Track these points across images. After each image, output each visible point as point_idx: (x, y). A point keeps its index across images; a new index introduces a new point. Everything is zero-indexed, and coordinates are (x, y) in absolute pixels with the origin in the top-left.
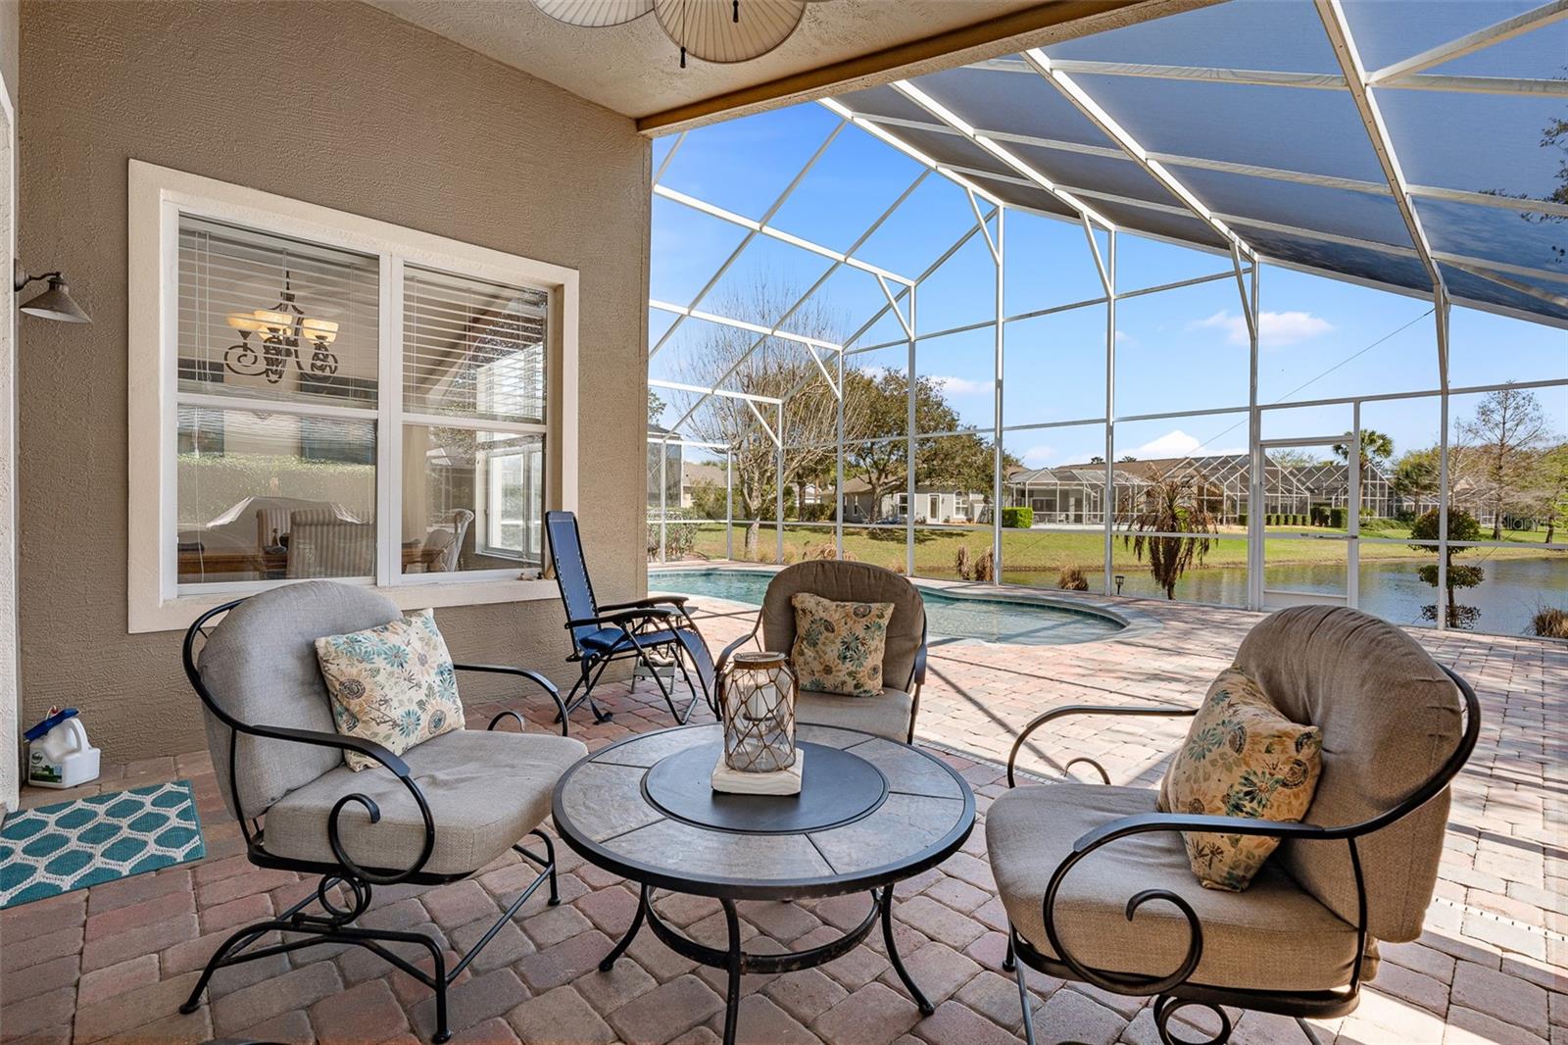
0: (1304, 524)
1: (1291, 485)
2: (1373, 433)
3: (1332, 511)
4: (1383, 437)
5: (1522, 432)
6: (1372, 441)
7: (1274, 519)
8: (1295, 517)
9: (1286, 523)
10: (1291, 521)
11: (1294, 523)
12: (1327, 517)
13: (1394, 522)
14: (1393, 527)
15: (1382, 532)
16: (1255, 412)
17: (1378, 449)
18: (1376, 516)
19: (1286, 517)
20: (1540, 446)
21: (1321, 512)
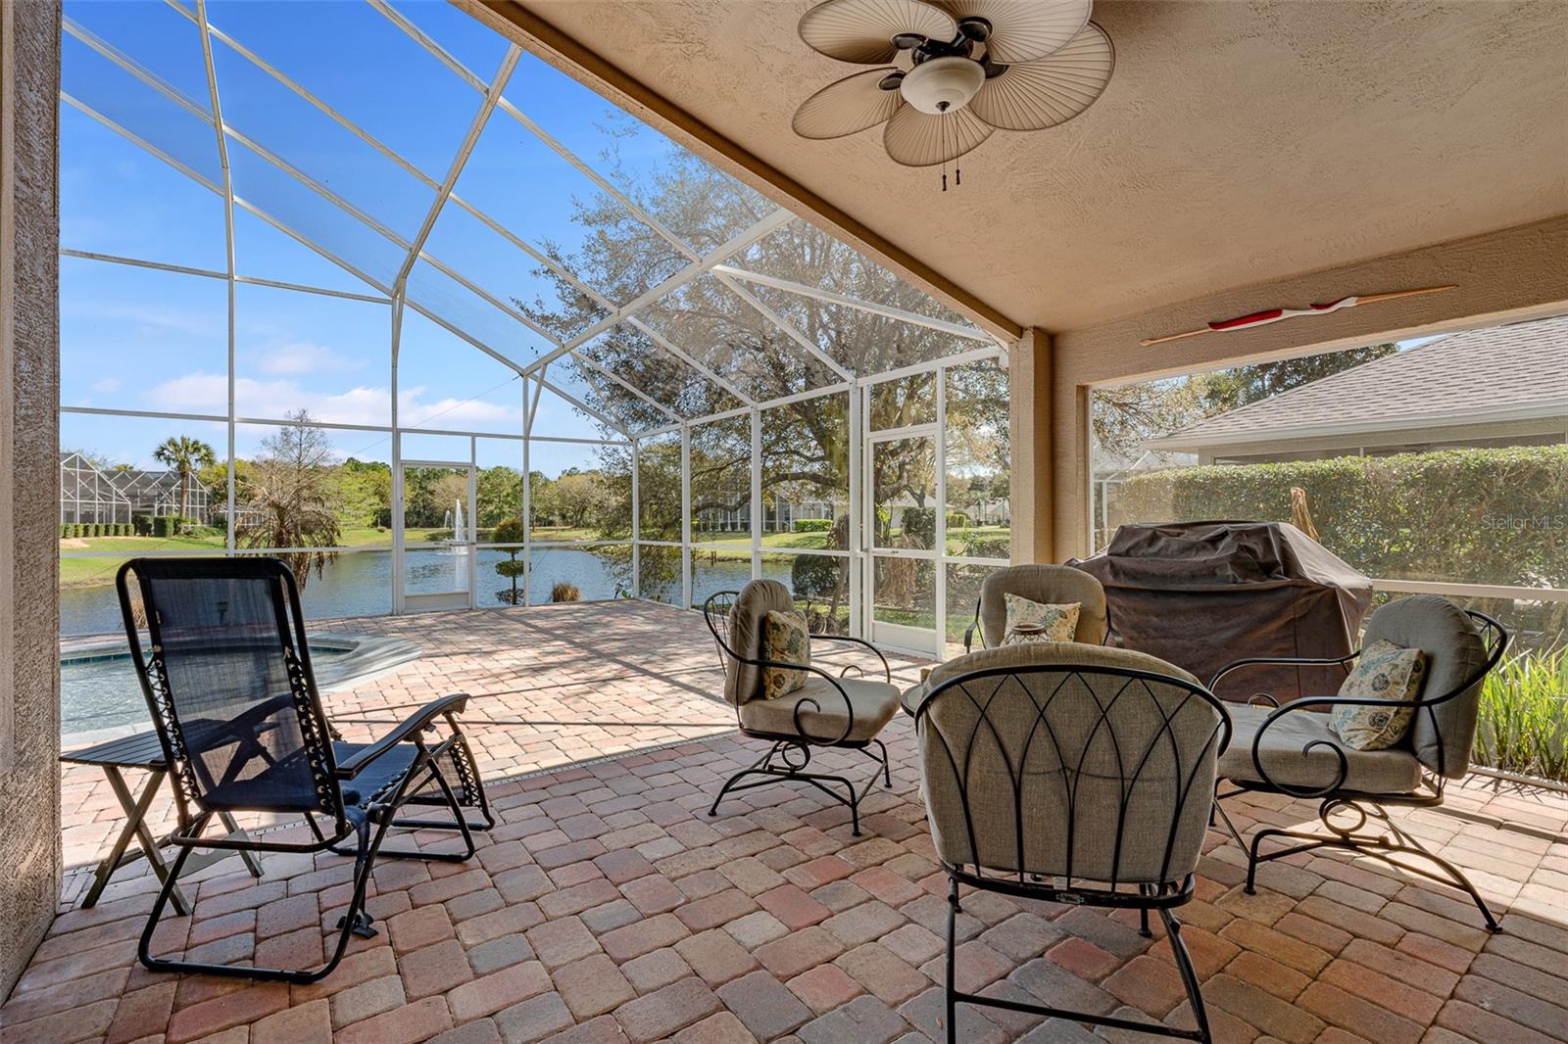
0: (126, 534)
1: (110, 492)
2: (196, 443)
3: (156, 520)
4: (206, 447)
5: (313, 452)
6: (197, 450)
7: (92, 530)
8: (116, 527)
9: (107, 533)
10: (112, 531)
11: (116, 533)
12: (150, 525)
13: (214, 530)
14: (214, 534)
15: (206, 539)
16: (396, 432)
17: (201, 459)
18: (199, 524)
19: (107, 527)
20: (326, 464)
21: (143, 521)
